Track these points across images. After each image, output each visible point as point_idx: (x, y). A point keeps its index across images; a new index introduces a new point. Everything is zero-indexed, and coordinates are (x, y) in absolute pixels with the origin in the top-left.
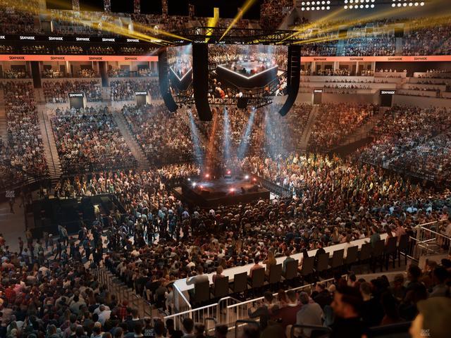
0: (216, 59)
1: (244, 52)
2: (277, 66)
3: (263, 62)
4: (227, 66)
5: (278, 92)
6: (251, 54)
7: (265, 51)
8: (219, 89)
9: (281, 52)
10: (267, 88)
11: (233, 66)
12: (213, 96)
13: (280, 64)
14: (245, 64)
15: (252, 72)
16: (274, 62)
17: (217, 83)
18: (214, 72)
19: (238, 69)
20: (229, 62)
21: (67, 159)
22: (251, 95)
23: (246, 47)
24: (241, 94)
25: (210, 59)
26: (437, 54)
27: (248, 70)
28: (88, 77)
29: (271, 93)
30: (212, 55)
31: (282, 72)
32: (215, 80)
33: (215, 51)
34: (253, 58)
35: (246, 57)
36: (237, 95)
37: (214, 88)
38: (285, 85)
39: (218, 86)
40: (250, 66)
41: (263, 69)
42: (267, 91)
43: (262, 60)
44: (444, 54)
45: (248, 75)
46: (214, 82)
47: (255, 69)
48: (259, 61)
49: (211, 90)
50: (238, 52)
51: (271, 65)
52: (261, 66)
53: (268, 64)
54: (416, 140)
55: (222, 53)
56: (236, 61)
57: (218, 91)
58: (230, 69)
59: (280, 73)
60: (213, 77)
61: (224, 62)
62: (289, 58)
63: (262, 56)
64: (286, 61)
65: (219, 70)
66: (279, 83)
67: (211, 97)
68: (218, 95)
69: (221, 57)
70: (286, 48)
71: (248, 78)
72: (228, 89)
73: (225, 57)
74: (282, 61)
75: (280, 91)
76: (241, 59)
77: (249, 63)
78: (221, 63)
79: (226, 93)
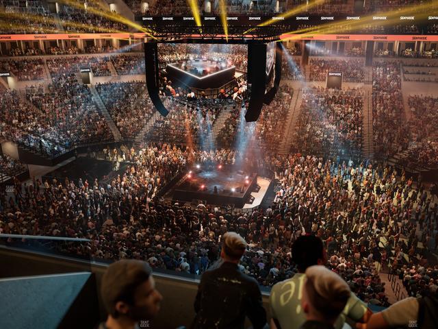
0: (166, 58)
1: (195, 52)
2: (233, 67)
3: (217, 62)
4: (177, 66)
5: (235, 95)
6: (202, 53)
7: (218, 51)
8: (170, 87)
9: (239, 52)
10: (222, 90)
11: (183, 65)
12: (164, 94)
13: (238, 65)
14: (196, 63)
15: (205, 72)
16: (230, 63)
17: (167, 81)
18: (164, 70)
19: (189, 68)
20: (179, 61)
21: (155, 127)
22: (204, 96)
23: (197, 46)
24: (192, 95)
25: (160, 57)
27: (200, 70)
29: (227, 95)
30: (162, 54)
31: (241, 74)
32: (166, 78)
33: (165, 50)
34: (205, 57)
35: (197, 57)
36: (189, 95)
37: (165, 86)
38: (244, 88)
39: (169, 84)
40: (202, 66)
41: (217, 69)
42: (222, 93)
43: (216, 60)
45: (200, 75)
46: (164, 80)
47: (208, 70)
48: (212, 61)
49: (162, 88)
50: (188, 51)
51: (227, 65)
52: (215, 66)
53: (223, 65)
55: (171, 52)
56: (186, 60)
57: (169, 89)
58: (180, 68)
59: (237, 75)
60: (164, 75)
61: (174, 61)
62: (250, 58)
63: (216, 56)
64: (245, 62)
65: (168, 69)
66: (237, 86)
67: (163, 95)
68: (169, 93)
69: (171, 56)
70: (245, 47)
71: (200, 78)
72: (179, 88)
73: (175, 56)
74: (241, 62)
75: (239, 95)
76: (191, 58)
77: (201, 62)
78: (171, 61)
79: (177, 91)
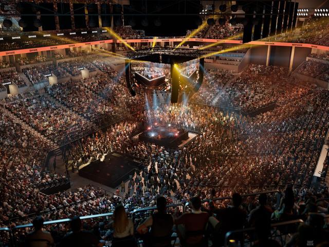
1: (188, 65)
2: (196, 69)
7: (193, 63)
9: (198, 62)
23: (188, 62)
26: (208, 38)
27: (189, 73)
28: (5, 67)
34: (190, 67)
41: (193, 71)
43: (193, 67)
44: (212, 38)
45: (189, 76)
54: (220, 89)
56: (186, 70)
58: (184, 75)
59: (197, 72)
62: (200, 64)
65: (181, 76)
66: (197, 77)
70: (199, 59)
74: (198, 66)
77: (189, 70)
